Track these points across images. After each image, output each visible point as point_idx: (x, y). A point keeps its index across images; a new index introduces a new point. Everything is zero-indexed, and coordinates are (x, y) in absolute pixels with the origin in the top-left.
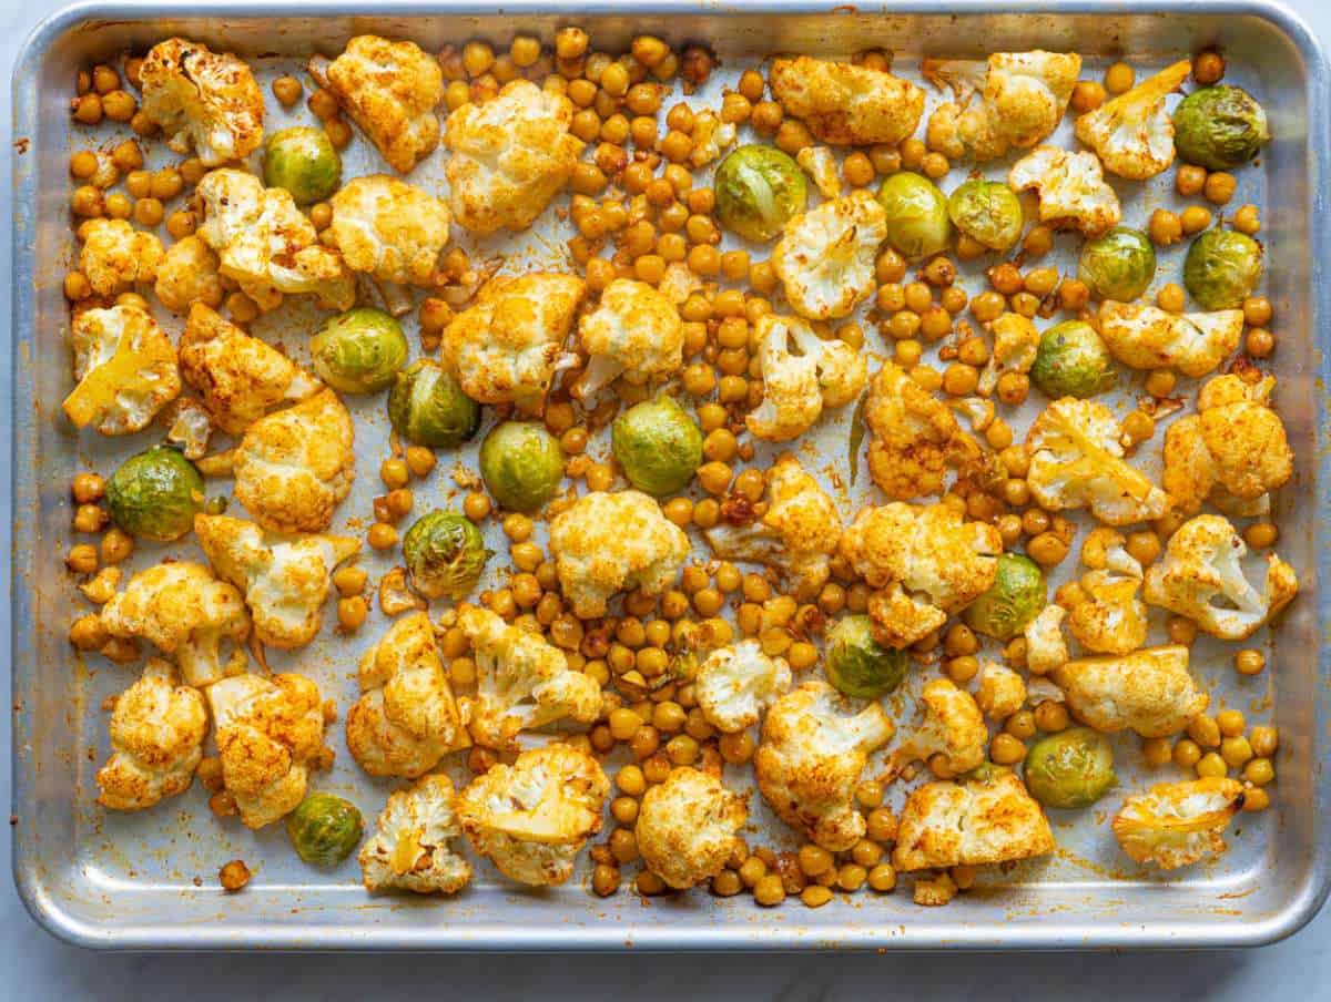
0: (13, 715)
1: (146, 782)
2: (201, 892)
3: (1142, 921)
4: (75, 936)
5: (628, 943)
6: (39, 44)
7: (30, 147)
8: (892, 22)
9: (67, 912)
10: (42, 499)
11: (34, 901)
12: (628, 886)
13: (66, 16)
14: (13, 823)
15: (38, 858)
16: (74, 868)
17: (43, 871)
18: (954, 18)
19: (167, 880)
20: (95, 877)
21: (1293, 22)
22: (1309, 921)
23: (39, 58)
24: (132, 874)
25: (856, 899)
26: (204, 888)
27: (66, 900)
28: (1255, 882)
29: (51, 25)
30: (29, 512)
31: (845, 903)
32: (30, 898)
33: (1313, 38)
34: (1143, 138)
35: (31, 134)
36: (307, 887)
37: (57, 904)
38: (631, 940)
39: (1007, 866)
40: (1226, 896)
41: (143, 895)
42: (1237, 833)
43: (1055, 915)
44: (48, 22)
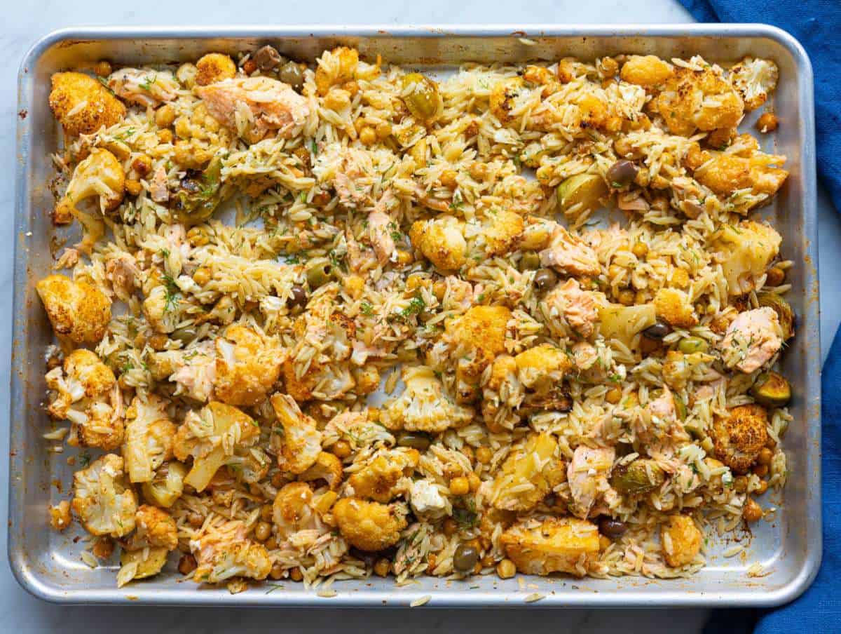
0: (10, 460)
3: (701, 590)
4: (45, 595)
5: (384, 602)
6: (34, 54)
7: (28, 116)
8: (547, 41)
11: (21, 573)
13: (51, 38)
14: (9, 524)
15: (23, 548)
16: (47, 554)
17: (27, 555)
18: (584, 39)
20: (60, 560)
27: (40, 573)
28: (773, 567)
29: (42, 43)
30: (22, 334)
32: (18, 571)
35: (29, 108)
37: (35, 576)
38: (386, 600)
40: (754, 576)
44: (39, 42)
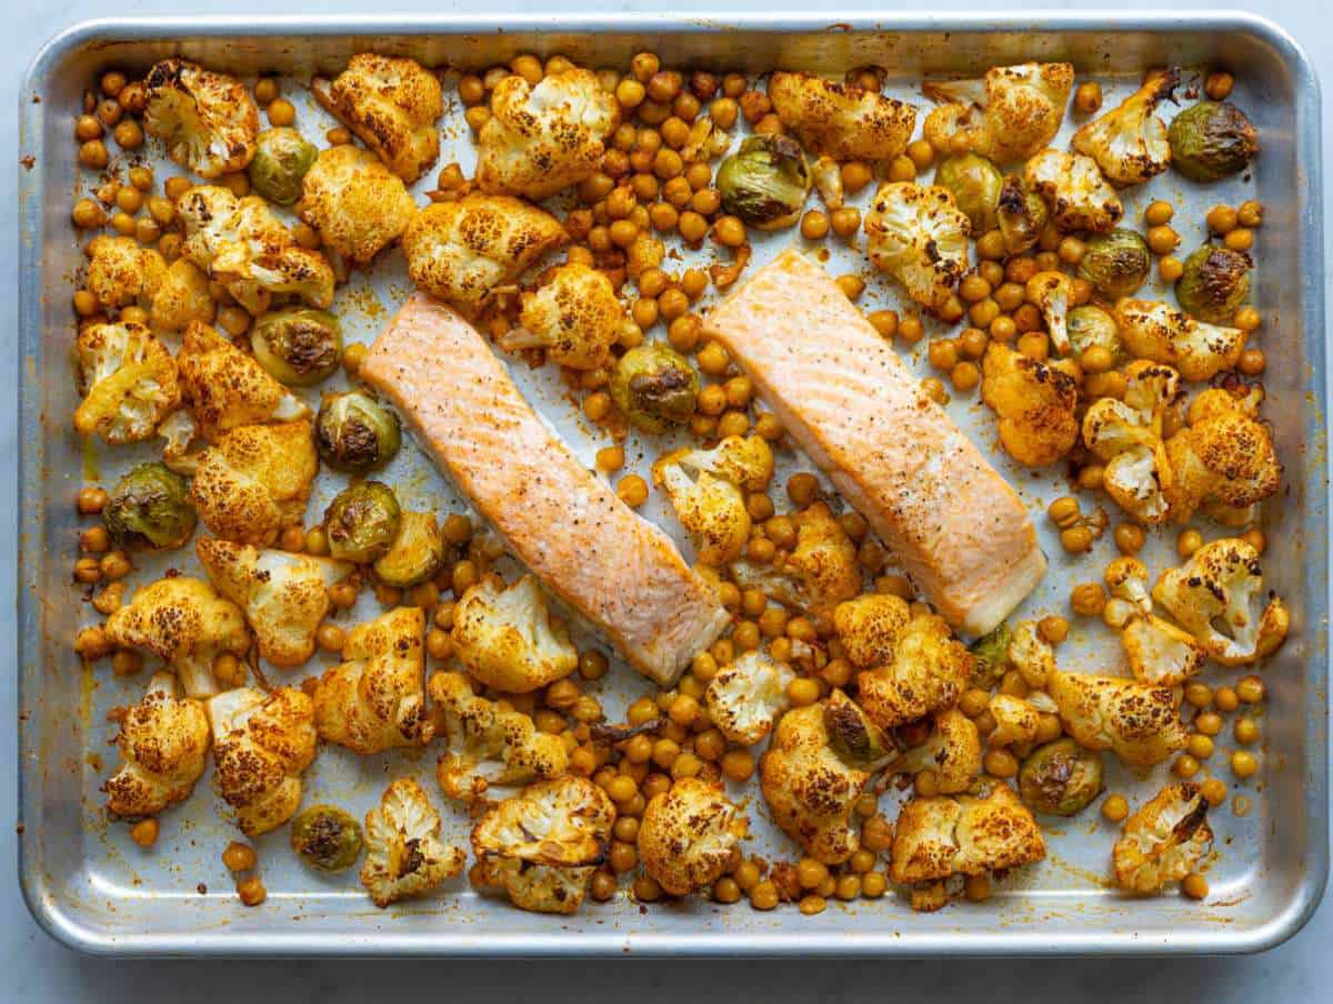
0: (20, 725)
1: (150, 790)
2: (205, 900)
3: (1136, 929)
4: (79, 942)
5: (626, 950)
7: (37, 165)
8: (885, 40)
9: (74, 920)
10: (47, 511)
11: (41, 907)
12: (626, 893)
13: (72, 35)
14: (20, 831)
15: (43, 866)
16: (80, 875)
17: (49, 879)
18: (947, 35)
19: (172, 887)
20: (100, 884)
21: (1282, 39)
22: (1301, 928)
23: (45, 77)
24: (136, 882)
25: (851, 907)
26: (208, 895)
27: (71, 907)
28: (1247, 891)
29: (58, 44)
30: (34, 525)
31: (840, 910)
33: (1303, 54)
34: (1142, 142)
35: (37, 152)
36: (310, 895)
37: (63, 911)
38: (629, 946)
39: (1000, 873)
40: (1218, 904)
41: (147, 902)
42: (1229, 841)
43: (1048, 922)
44: (54, 42)
